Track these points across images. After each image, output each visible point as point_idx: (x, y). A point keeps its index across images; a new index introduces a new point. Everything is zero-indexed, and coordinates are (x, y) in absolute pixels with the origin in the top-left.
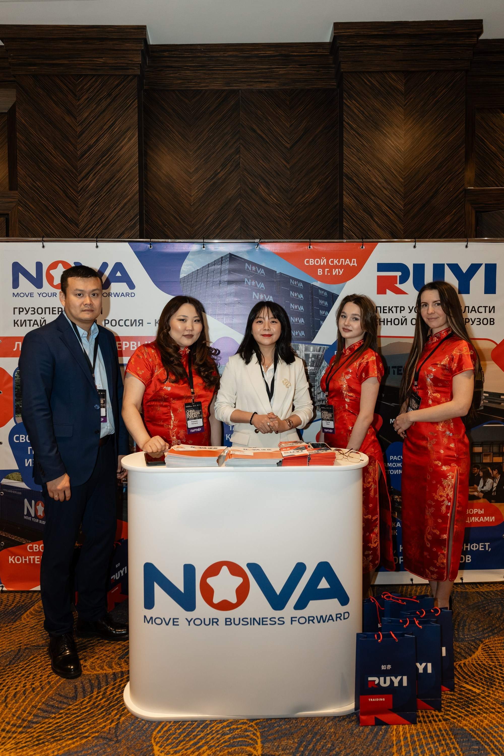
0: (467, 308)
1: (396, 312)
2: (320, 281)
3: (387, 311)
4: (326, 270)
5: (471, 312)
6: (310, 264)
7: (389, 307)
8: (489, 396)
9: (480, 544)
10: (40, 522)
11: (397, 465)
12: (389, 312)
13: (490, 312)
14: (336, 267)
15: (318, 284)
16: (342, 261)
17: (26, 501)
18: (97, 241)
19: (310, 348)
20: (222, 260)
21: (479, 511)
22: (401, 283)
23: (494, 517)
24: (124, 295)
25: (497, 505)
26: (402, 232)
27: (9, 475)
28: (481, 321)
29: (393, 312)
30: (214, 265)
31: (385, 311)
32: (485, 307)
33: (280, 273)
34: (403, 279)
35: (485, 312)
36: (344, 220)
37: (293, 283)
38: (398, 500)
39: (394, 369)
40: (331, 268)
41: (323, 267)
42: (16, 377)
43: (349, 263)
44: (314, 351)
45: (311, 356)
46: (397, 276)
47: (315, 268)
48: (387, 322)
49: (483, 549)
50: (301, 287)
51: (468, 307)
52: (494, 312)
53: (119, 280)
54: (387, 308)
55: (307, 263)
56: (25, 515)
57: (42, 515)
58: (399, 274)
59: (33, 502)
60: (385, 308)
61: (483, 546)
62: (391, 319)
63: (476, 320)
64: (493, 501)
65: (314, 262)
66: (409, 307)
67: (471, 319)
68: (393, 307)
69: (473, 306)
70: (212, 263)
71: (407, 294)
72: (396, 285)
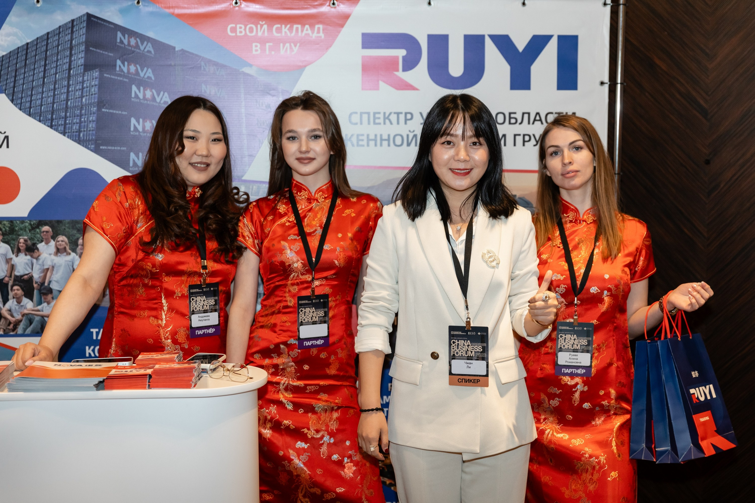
0: (526, 116)
1: (398, 123)
3: (381, 121)
5: (533, 123)
6: (238, 34)
7: (385, 113)
12: (385, 123)
15: (253, 70)
16: (297, 28)
20: (73, 26)
22: (405, 69)
29: (391, 123)
30: (59, 35)
31: (377, 121)
33: (182, 50)
34: (410, 63)
37: (207, 69)
40: (277, 42)
41: (262, 40)
43: (310, 32)
46: (397, 58)
47: (248, 40)
48: (382, 140)
50: (222, 76)
51: (529, 114)
54: (381, 116)
55: (232, 32)
58: (401, 53)
60: (377, 116)
62: (389, 135)
65: (245, 29)
66: (421, 114)
67: (534, 135)
68: (390, 114)
69: (538, 111)
70: (54, 31)
71: (416, 89)
72: (396, 73)
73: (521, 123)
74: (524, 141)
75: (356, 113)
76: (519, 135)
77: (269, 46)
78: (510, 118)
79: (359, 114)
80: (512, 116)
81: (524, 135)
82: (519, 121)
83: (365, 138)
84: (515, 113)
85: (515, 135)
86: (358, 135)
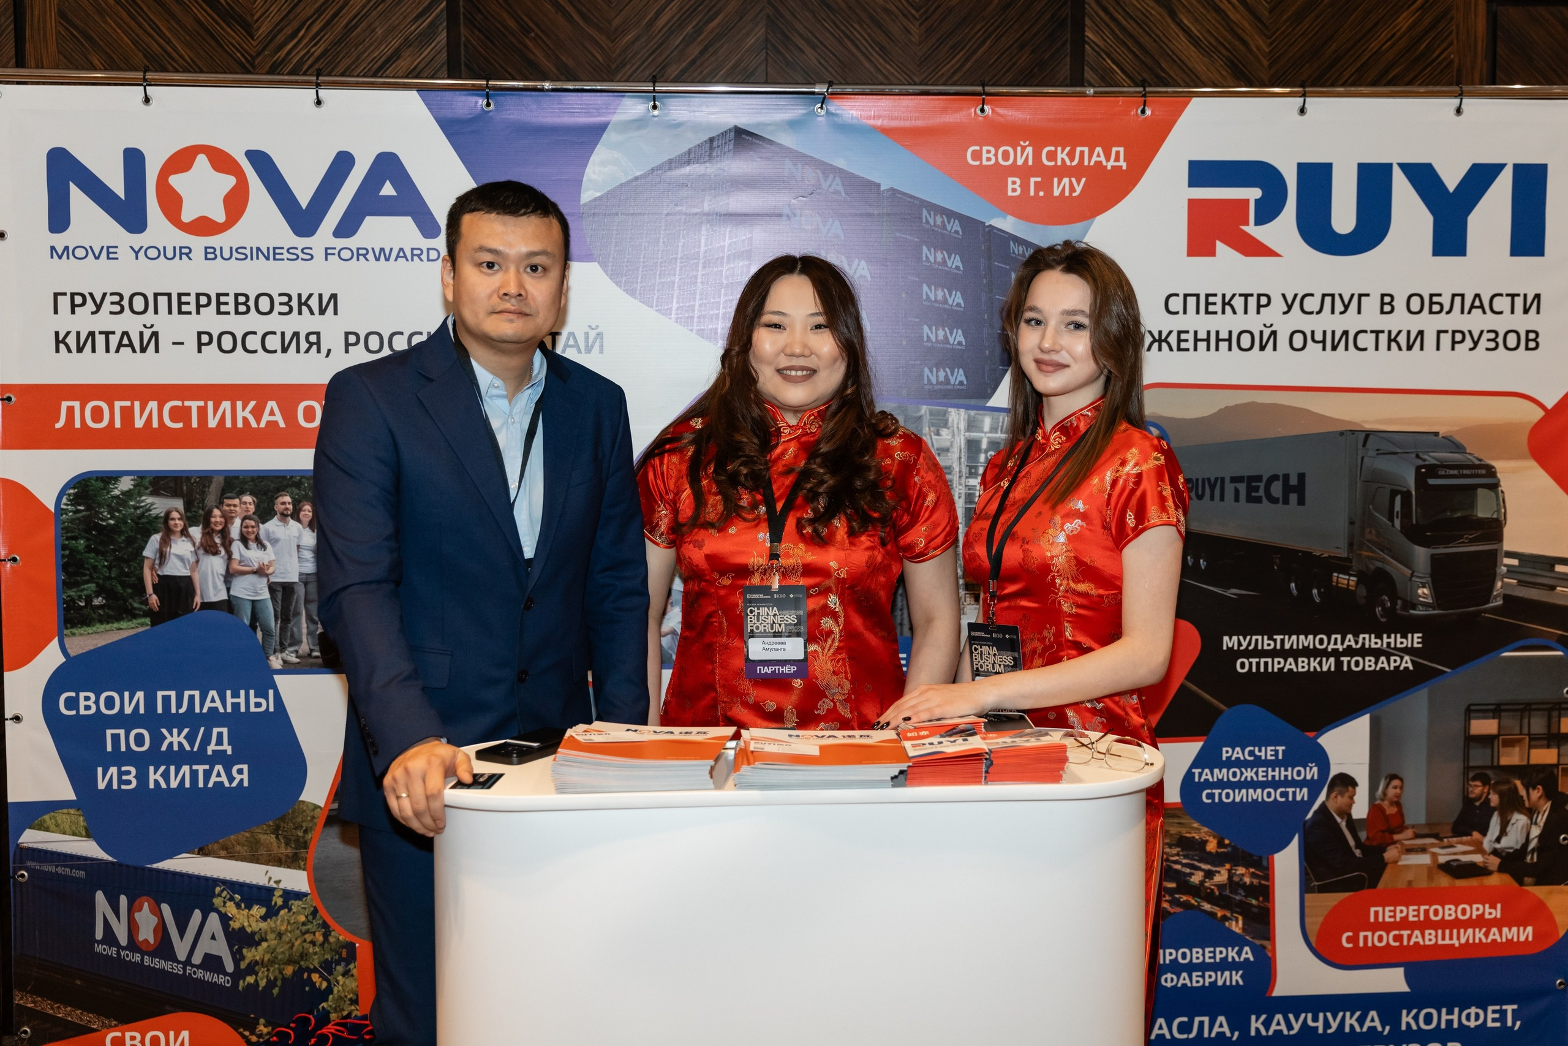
0: (1458, 300)
1: (1246, 312)
2: (1013, 215)
3: (1218, 308)
4: (1033, 180)
5: (1469, 312)
6: (985, 163)
7: (1224, 296)
8: (1520, 566)
9: (1490, 1008)
10: (147, 960)
11: (1242, 773)
12: (1223, 312)
13: (1526, 311)
14: (1063, 171)
15: (1007, 224)
16: (1082, 153)
17: (100, 896)
18: (318, 85)
19: (982, 422)
20: (711, 147)
21: (1488, 910)
22: (1259, 222)
23: (1530, 929)
24: (405, 256)
25: (1540, 892)
26: (1266, 63)
27: (46, 817)
28: (1500, 340)
29: (1234, 312)
30: (688, 163)
31: (1211, 308)
32: (1513, 296)
33: (892, 189)
34: (1268, 211)
35: (1512, 312)
36: (1088, 21)
37: (931, 221)
38: (1247, 880)
39: (1238, 485)
40: (1049, 175)
41: (1024, 173)
42: (65, 512)
43: (1102, 159)
44: (993, 429)
45: (984, 446)
46: (1247, 201)
47: (1000, 173)
48: (1218, 340)
49: (1498, 1025)
50: (956, 232)
51: (1462, 296)
52: (1538, 312)
53: (388, 208)
54: (1218, 300)
55: (974, 159)
56: (99, 942)
57: (152, 941)
58: (1253, 194)
59: (123, 899)
60: (1211, 299)
61: (1497, 1016)
62: (1230, 333)
63: (1486, 336)
64: (1527, 880)
65: (996, 155)
66: (1284, 295)
67: (1470, 332)
68: (1234, 295)
69: (1477, 292)
70: (680, 156)
71: (1276, 255)
72: (1244, 228)
73: (1448, 313)
74: (1454, 343)
75: (1177, 295)
76: (1446, 332)
77: (1036, 182)
78: (1431, 303)
79: (1181, 297)
80: (1435, 299)
81: (1454, 332)
82: (1446, 308)
83: (1190, 337)
84: (1440, 295)
85: (1439, 332)
86: (1179, 333)
